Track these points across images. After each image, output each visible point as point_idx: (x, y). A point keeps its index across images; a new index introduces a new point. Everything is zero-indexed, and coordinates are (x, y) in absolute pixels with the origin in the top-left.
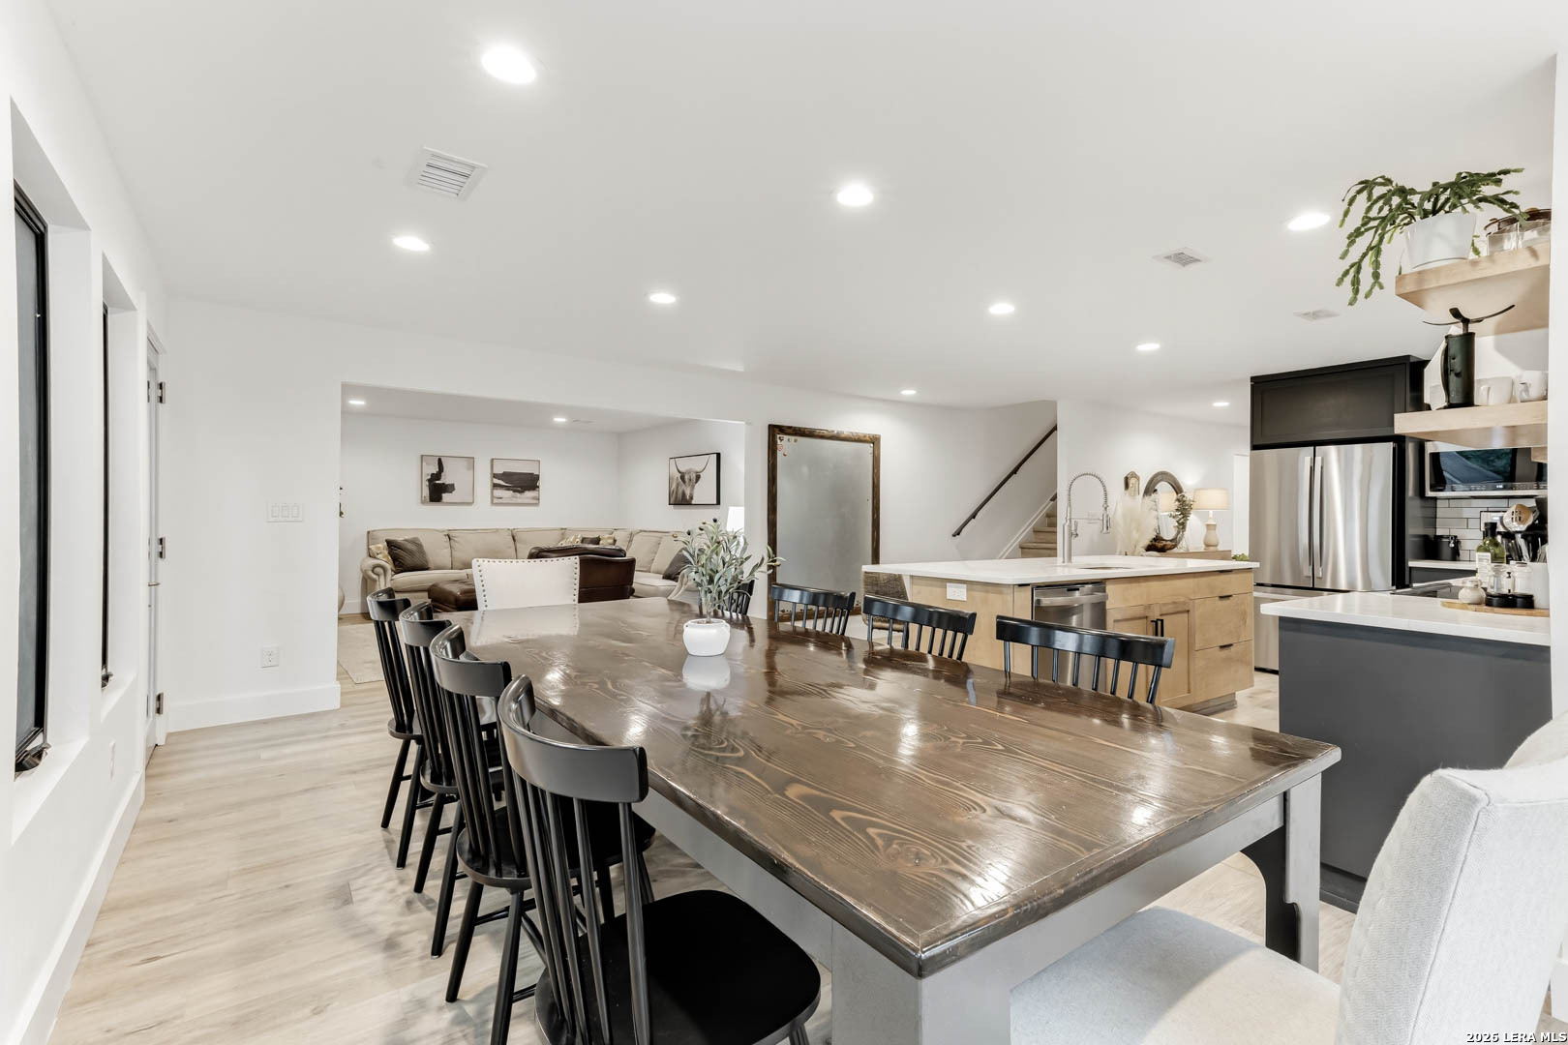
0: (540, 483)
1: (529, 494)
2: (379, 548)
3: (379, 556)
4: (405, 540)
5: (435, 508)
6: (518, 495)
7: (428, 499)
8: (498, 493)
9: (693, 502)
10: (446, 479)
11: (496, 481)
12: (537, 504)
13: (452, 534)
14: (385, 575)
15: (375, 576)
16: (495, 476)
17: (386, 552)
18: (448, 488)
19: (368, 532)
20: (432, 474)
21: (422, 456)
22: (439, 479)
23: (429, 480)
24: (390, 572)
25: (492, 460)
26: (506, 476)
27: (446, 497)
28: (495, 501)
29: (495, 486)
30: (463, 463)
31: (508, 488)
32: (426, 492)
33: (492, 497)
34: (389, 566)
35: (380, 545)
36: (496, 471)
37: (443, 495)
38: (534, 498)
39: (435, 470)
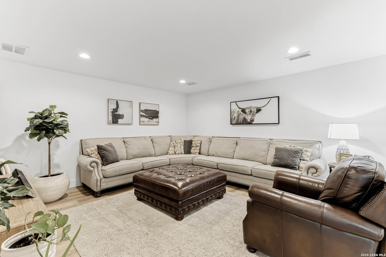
0: (160, 115)
1: (155, 120)
2: (92, 151)
3: (92, 156)
4: (107, 145)
5: (115, 126)
6: (151, 120)
7: (111, 122)
8: (143, 119)
9: (253, 123)
10: (120, 112)
11: (142, 113)
12: (157, 125)
13: (126, 140)
14: (97, 167)
15: (92, 169)
16: (141, 111)
17: (96, 153)
18: (121, 117)
19: (81, 141)
20: (114, 109)
21: (108, 99)
22: (117, 112)
23: (112, 112)
24: (100, 165)
25: (140, 103)
26: (146, 111)
27: (120, 121)
28: (142, 123)
29: (142, 116)
30: (128, 104)
31: (146, 117)
32: (111, 118)
33: (140, 121)
34: (99, 161)
35: (93, 149)
36: (141, 109)
37: (119, 120)
38: (157, 122)
39: (115, 107)
